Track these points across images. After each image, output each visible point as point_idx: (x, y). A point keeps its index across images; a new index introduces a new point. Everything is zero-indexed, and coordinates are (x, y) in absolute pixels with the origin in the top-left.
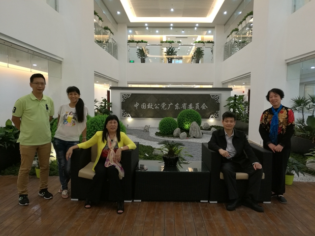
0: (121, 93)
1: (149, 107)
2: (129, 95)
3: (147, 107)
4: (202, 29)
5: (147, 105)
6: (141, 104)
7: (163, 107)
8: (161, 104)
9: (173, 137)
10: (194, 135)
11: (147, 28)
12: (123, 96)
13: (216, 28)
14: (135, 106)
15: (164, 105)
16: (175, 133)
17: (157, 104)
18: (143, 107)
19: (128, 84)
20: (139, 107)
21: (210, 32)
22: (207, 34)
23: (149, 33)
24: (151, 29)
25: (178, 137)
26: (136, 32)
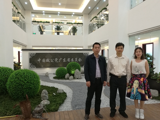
0: (29, 53)
1: (47, 61)
2: (34, 54)
3: (46, 61)
4: (76, 16)
5: (46, 60)
6: (42, 59)
7: (56, 61)
8: (54, 59)
9: (65, 79)
10: (77, 77)
11: (44, 14)
12: (30, 55)
13: (84, 16)
14: (38, 60)
15: (56, 59)
16: (66, 77)
17: (52, 59)
18: (44, 61)
19: (33, 47)
20: (41, 61)
21: (80, 18)
22: (79, 19)
23: (45, 17)
24: (46, 14)
25: (68, 79)
26: (37, 16)
